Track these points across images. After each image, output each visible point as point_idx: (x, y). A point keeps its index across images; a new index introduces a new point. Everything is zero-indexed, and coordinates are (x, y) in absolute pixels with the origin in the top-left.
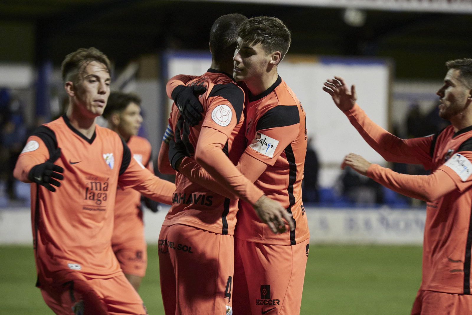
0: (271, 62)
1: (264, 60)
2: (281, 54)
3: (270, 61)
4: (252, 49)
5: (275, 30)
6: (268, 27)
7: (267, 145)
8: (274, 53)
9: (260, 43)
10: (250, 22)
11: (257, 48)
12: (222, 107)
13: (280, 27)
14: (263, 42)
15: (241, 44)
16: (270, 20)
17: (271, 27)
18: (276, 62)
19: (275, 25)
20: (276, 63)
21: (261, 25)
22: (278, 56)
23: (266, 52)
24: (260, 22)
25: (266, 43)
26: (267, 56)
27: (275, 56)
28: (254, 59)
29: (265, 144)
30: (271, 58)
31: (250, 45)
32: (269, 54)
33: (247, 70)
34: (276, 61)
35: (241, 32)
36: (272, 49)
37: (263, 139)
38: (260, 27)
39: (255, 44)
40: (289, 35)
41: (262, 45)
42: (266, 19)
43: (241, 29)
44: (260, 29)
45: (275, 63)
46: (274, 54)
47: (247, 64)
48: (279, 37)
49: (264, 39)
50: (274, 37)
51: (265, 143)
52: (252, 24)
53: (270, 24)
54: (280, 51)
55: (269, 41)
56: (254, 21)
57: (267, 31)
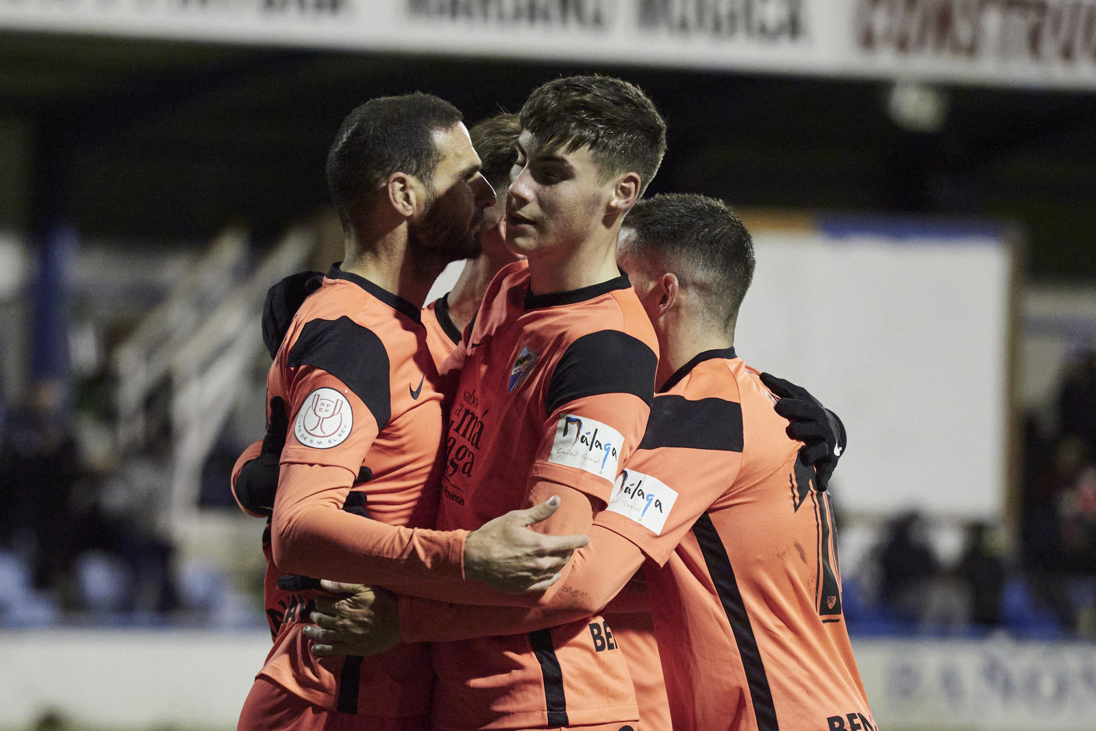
0: (613, 204)
1: (594, 195)
2: (639, 180)
3: (611, 199)
4: (563, 161)
5: (625, 113)
6: (609, 102)
7: (603, 447)
8: (622, 176)
9: (588, 147)
10: (557, 88)
11: (579, 159)
12: (317, 396)
13: (639, 107)
14: (594, 144)
15: (530, 151)
16: (613, 84)
17: (616, 103)
18: (627, 202)
19: (627, 98)
20: (627, 205)
21: (587, 98)
22: (632, 185)
23: (601, 171)
24: (584, 91)
25: (603, 148)
26: (603, 184)
27: (624, 184)
28: (567, 191)
29: (597, 447)
30: (614, 193)
31: (561, 152)
32: (608, 179)
33: (547, 222)
34: (628, 199)
35: (531, 116)
36: (617, 166)
37: (589, 433)
38: (585, 102)
39: (574, 147)
40: (663, 130)
41: (591, 152)
42: (601, 81)
43: (532, 107)
44: (586, 106)
45: (625, 206)
46: (622, 180)
47: (548, 206)
48: (637, 133)
49: (597, 137)
50: (622, 133)
51: (597, 441)
52: (564, 94)
53: (612, 95)
54: (637, 173)
55: (612, 143)
56: (567, 85)
57: (607, 114)
